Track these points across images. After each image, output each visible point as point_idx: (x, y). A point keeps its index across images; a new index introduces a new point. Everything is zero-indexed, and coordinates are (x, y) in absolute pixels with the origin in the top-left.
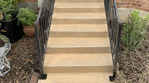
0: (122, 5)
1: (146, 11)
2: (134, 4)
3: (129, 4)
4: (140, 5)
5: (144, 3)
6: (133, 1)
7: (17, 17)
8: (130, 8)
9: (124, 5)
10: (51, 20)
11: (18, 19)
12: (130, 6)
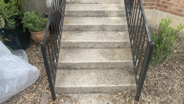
0: (144, 5)
1: (173, 14)
2: (159, 5)
3: (153, 4)
4: (166, 7)
5: (172, 4)
6: (158, 1)
7: (22, 22)
8: (154, 9)
9: (147, 6)
10: (62, 27)
11: (23, 25)
12: (153, 7)
